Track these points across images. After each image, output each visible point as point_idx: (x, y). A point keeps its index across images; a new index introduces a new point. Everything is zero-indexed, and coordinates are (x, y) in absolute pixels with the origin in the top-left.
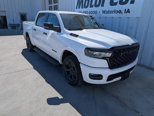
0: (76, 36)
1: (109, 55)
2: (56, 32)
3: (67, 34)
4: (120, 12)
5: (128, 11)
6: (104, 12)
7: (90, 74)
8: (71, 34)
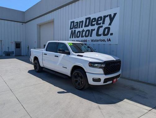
0: (82, 56)
1: (103, 66)
2: (66, 55)
3: (75, 55)
4: (104, 40)
5: (110, 40)
6: (92, 41)
7: (93, 78)
8: (78, 55)
